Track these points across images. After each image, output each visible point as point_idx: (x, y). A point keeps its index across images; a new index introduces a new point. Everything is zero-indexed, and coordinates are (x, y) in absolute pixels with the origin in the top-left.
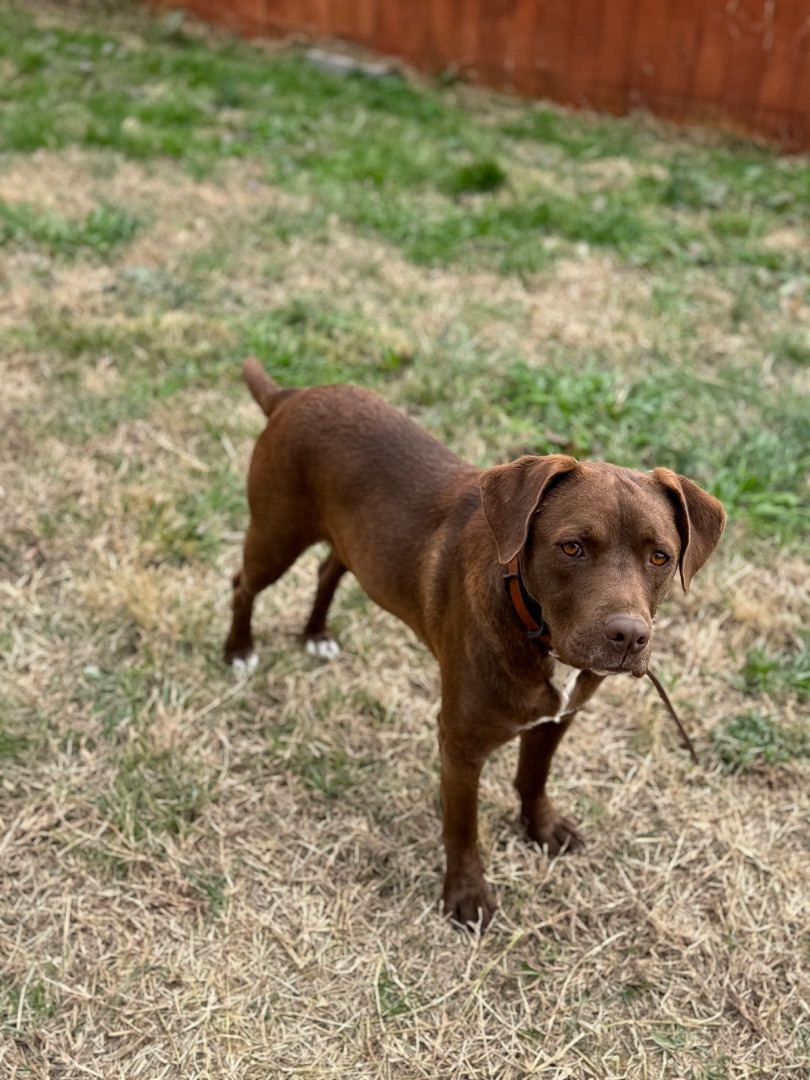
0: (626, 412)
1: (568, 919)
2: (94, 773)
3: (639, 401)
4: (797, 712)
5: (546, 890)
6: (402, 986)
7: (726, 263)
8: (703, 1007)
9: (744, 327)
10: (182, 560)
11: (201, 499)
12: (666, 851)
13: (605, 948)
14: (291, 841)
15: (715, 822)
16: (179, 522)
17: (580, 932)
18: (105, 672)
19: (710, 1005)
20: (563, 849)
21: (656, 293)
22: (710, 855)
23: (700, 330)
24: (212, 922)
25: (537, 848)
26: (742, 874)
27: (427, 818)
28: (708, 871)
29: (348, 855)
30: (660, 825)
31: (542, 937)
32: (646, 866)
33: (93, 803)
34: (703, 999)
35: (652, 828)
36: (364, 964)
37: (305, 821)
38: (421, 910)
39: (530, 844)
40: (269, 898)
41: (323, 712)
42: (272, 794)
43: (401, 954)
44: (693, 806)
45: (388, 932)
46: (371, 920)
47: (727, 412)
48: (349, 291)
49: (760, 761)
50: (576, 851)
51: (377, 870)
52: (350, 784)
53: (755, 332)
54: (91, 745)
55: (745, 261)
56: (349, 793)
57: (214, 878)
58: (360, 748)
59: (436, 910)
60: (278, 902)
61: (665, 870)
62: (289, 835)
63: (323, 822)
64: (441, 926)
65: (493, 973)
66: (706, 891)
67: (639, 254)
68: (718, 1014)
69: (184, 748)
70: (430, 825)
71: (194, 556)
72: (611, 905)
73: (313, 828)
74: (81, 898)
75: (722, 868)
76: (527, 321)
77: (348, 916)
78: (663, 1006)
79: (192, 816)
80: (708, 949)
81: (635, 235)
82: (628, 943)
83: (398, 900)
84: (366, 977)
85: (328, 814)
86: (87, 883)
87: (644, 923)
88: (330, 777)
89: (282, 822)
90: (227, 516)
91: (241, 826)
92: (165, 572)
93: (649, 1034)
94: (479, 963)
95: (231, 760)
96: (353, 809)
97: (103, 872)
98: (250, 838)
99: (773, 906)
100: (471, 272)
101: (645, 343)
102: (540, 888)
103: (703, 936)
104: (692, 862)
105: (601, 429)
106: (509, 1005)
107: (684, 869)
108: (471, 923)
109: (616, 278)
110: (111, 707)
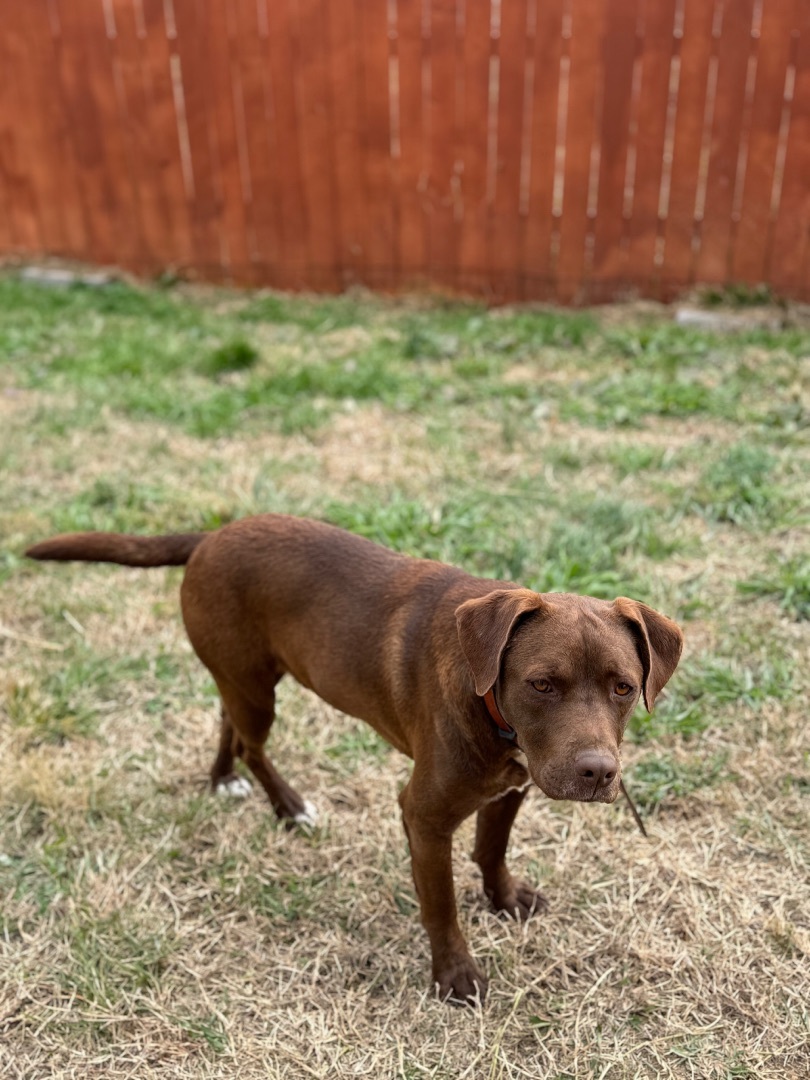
0: (444, 530)
1: (558, 971)
2: (42, 953)
3: (451, 519)
4: (688, 750)
5: (529, 951)
6: (426, 1070)
7: (480, 398)
8: (703, 1015)
9: (517, 446)
10: (61, 738)
11: (63, 677)
12: (622, 891)
13: (599, 986)
14: (269, 969)
15: (654, 856)
16: (49, 701)
17: (572, 979)
18: (17, 858)
19: (709, 1012)
20: (532, 909)
21: (430, 430)
22: (660, 883)
23: (482, 453)
24: (218, 1059)
25: (508, 916)
26: (694, 893)
27: (393, 917)
28: (664, 899)
29: (330, 968)
30: (607, 870)
31: (541, 992)
32: (610, 907)
33: (52, 979)
34: (700, 1008)
35: (601, 874)
36: (382, 1061)
37: (274, 947)
38: (417, 999)
39: (499, 913)
40: (266, 1025)
41: (259, 845)
42: (232, 931)
43: (413, 1043)
44: (630, 847)
45: (392, 1027)
46: (372, 1019)
47: (530, 515)
48: (144, 470)
49: (671, 796)
50: (542, 910)
51: (363, 973)
52: (308, 903)
53: (527, 449)
54: (30, 927)
55: (495, 394)
56: (310, 911)
57: (205, 1020)
58: (306, 868)
59: (432, 995)
60: (277, 1026)
61: (627, 906)
62: (264, 964)
63: (294, 945)
64: (441, 1008)
65: (506, 1037)
66: (669, 916)
67: (403, 402)
68: (719, 1018)
69: (129, 908)
70: (397, 922)
71: (73, 732)
72: (592, 949)
73: (283, 952)
74: (73, 1071)
75: (676, 892)
76: (325, 471)
77: (350, 1022)
78: (669, 1023)
79: (160, 968)
80: (691, 964)
81: (394, 387)
82: (618, 976)
83: (393, 995)
84: (387, 1072)
85: (296, 936)
86: (72, 1056)
87: (626, 955)
88: (286, 900)
89: (252, 954)
90: (95, 687)
91: (212, 967)
92: (45, 753)
93: (668, 1050)
94: (489, 1031)
95: (181, 910)
96: (319, 925)
97: (84, 1042)
98: (224, 976)
99: (729, 915)
100: (257, 437)
101: (437, 472)
102: (522, 950)
103: (683, 954)
104: (646, 895)
105: (428, 547)
106: (531, 1060)
107: (642, 902)
108: (470, 997)
109: (389, 424)
110: (36, 887)
